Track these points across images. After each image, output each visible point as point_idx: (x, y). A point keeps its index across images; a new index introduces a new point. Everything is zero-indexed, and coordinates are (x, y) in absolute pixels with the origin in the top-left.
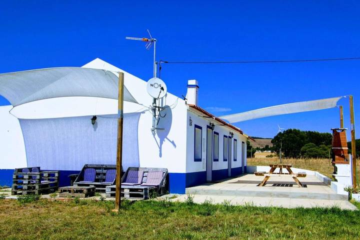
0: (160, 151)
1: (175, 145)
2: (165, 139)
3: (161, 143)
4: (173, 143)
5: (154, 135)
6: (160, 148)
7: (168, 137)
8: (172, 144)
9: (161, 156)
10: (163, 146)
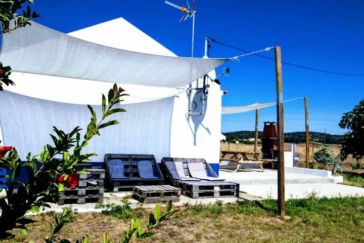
0: (195, 138)
1: (210, 133)
2: (200, 125)
3: (196, 130)
4: (208, 129)
5: (188, 120)
6: (195, 136)
7: (202, 123)
8: (206, 131)
9: (195, 144)
10: (197, 132)
